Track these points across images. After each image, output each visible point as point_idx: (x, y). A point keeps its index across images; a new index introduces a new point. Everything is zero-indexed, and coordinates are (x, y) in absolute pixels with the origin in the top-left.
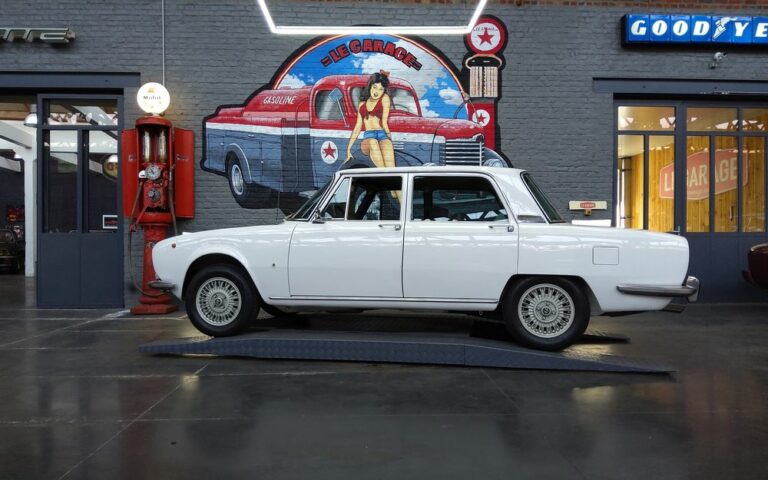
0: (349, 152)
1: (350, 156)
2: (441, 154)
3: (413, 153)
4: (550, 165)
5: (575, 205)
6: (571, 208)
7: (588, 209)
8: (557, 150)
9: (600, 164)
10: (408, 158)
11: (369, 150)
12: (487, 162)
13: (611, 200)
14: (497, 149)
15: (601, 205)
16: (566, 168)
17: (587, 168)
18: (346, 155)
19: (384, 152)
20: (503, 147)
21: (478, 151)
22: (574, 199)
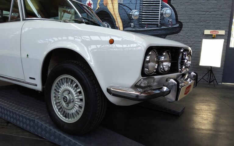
0: (98, 4)
1: (98, 6)
2: (140, 5)
3: (127, 5)
4: (196, 11)
5: (207, 32)
6: (205, 34)
7: (214, 34)
8: (200, 3)
9: (224, 10)
10: (125, 8)
11: (107, 4)
12: (163, 9)
13: (228, 30)
14: (169, 3)
15: (222, 32)
16: (204, 13)
17: (215, 13)
18: (97, 6)
19: (114, 4)
20: (172, 2)
21: (159, 3)
22: (208, 29)
